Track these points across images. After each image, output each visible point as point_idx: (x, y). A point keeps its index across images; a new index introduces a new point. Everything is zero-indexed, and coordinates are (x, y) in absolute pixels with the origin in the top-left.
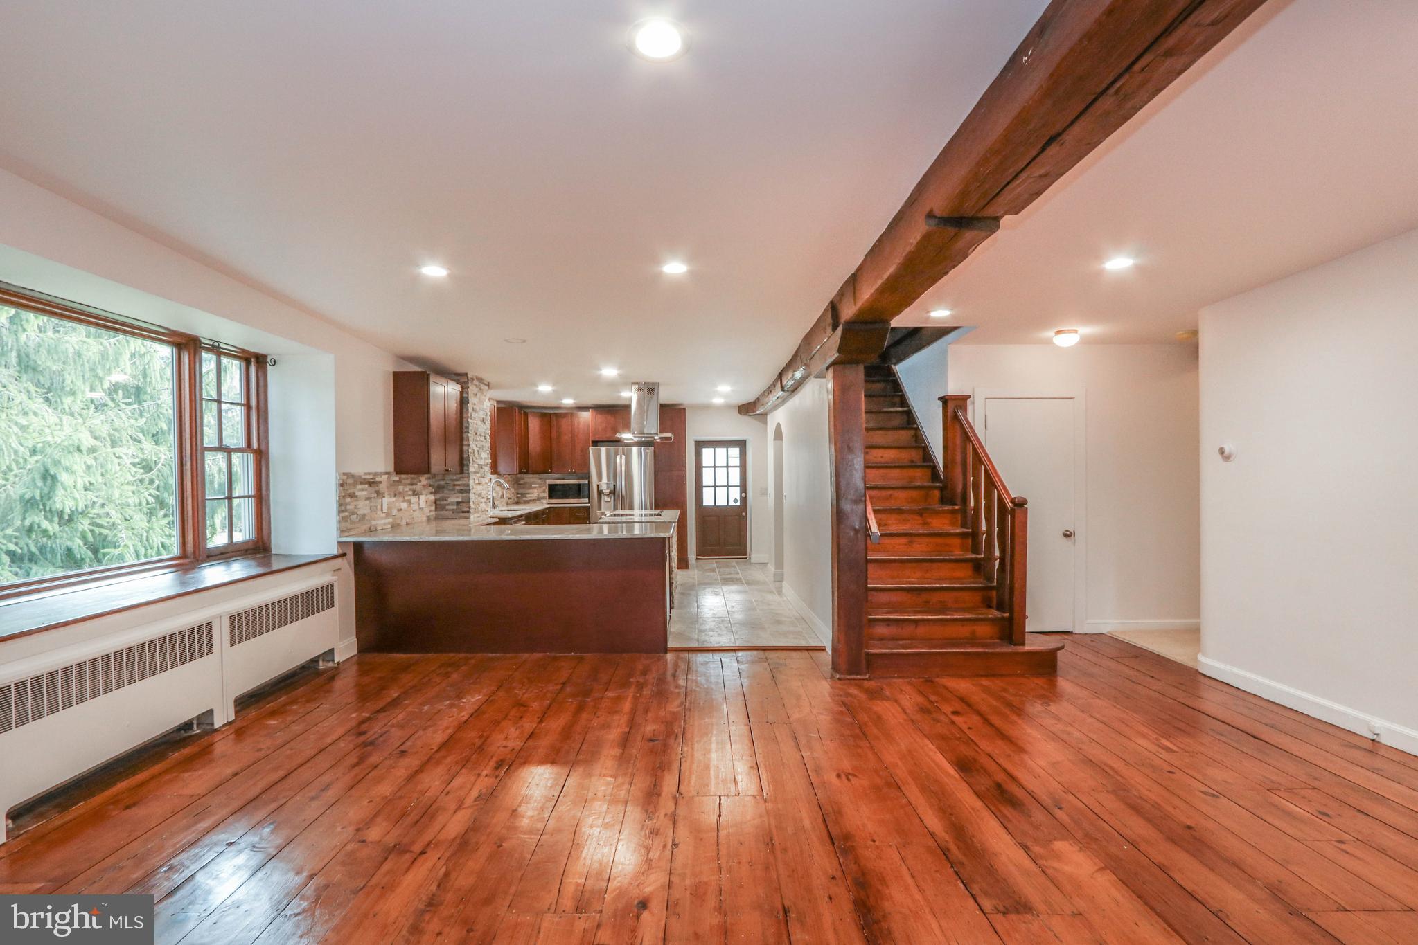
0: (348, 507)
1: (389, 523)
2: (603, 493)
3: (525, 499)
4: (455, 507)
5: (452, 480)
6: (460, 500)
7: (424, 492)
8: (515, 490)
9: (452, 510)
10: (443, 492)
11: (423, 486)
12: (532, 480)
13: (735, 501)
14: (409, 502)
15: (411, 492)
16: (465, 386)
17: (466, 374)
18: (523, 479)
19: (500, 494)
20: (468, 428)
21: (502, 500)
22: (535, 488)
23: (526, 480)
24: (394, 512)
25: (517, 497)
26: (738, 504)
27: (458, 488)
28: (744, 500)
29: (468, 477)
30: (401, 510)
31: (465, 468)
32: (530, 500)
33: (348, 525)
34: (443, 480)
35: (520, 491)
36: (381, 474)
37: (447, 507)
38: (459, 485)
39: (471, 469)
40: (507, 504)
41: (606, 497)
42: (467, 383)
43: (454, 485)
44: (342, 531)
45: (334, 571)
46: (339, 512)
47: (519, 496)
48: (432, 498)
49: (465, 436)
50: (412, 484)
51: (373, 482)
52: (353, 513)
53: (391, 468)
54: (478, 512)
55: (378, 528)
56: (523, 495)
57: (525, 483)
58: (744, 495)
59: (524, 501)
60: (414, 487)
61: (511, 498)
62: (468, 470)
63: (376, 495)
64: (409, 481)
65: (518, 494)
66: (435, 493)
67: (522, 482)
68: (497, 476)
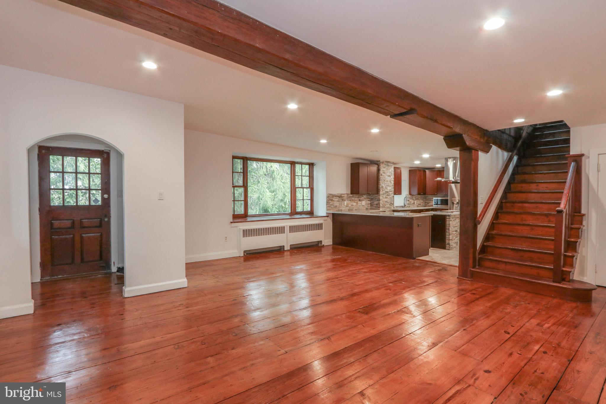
0: (330, 203)
1: (347, 209)
2: (454, 203)
4: (376, 206)
5: (376, 196)
6: (377, 203)
7: (365, 200)
9: (375, 206)
10: (373, 200)
11: (365, 198)
14: (357, 203)
15: (358, 200)
16: (379, 165)
17: (380, 161)
20: (380, 179)
21: (414, 205)
23: (429, 197)
24: (350, 206)
27: (377, 199)
29: (380, 195)
30: (353, 205)
31: (379, 192)
33: (330, 208)
34: (373, 196)
36: (344, 194)
37: (374, 205)
38: (377, 198)
39: (381, 193)
41: (456, 205)
42: (380, 164)
43: (376, 198)
44: (327, 210)
45: (324, 220)
46: (327, 205)
47: (426, 203)
48: (369, 202)
49: (379, 181)
50: (358, 198)
51: (340, 197)
52: (332, 205)
53: (349, 192)
54: (385, 208)
55: (342, 210)
56: (428, 203)
60: (360, 198)
61: (420, 204)
62: (380, 193)
63: (341, 200)
64: (358, 196)
65: (425, 203)
66: (370, 201)
67: (427, 198)
68: (411, 196)
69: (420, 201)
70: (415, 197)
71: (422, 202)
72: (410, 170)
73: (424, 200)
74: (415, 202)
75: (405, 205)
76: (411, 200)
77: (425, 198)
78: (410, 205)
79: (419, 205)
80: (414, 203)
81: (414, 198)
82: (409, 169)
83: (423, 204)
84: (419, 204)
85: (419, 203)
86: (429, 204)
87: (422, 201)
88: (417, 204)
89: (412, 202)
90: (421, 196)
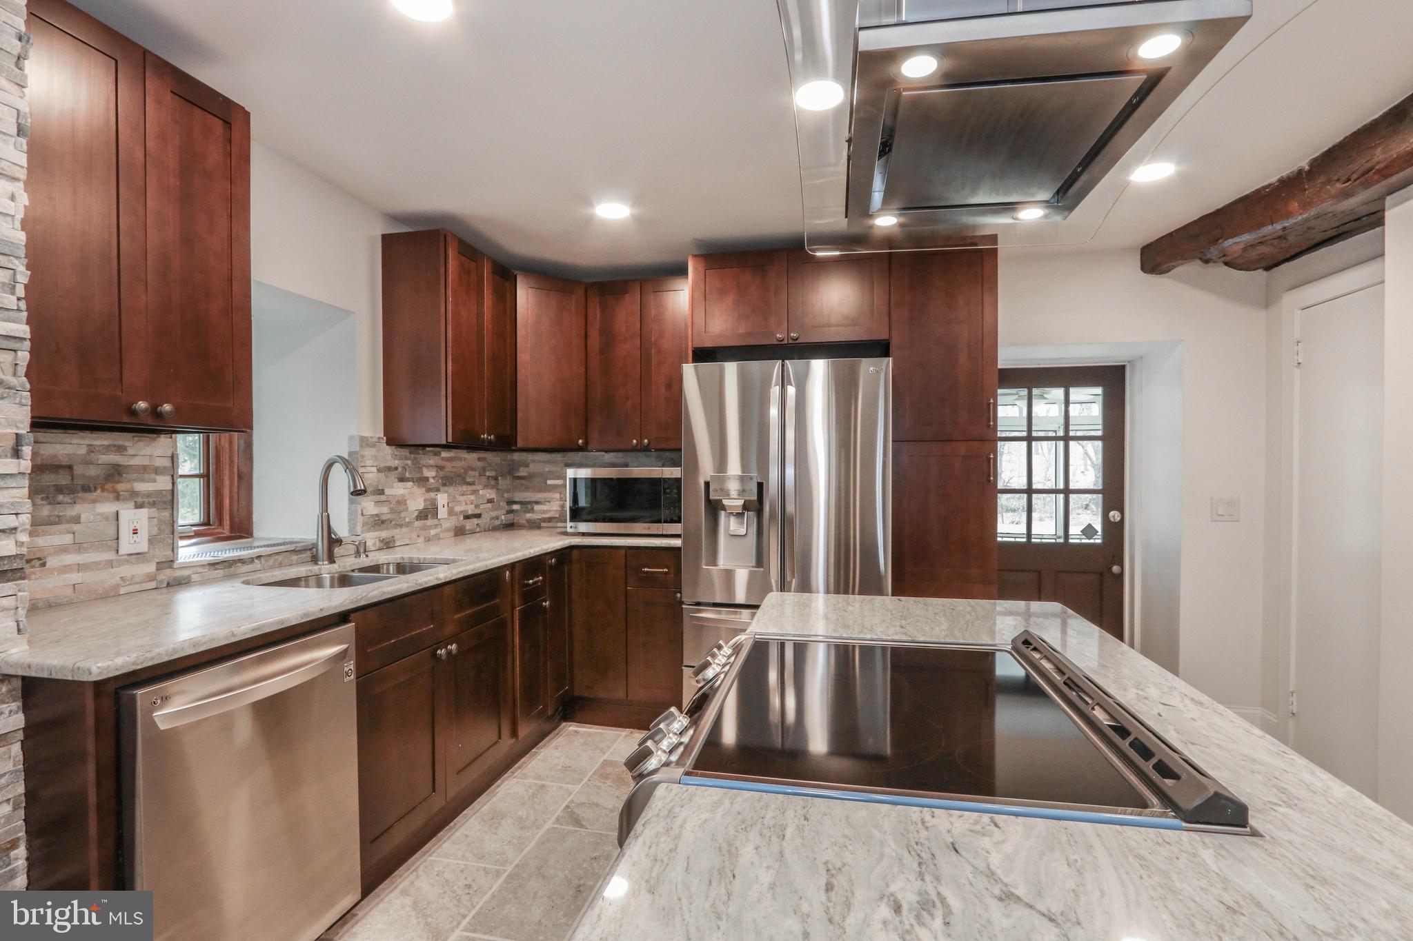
2: (724, 508)
3: (529, 516)
8: (500, 491)
13: (1089, 531)
18: (527, 466)
21: (429, 522)
22: (554, 487)
23: (533, 468)
25: (510, 512)
26: (1097, 539)
28: (1114, 531)
32: (544, 520)
35: (518, 496)
40: (460, 532)
41: (733, 520)
47: (515, 507)
56: (527, 505)
57: (530, 477)
58: (1114, 515)
59: (529, 521)
61: (478, 516)
65: (511, 502)
67: (523, 472)
68: (404, 452)
69: (475, 492)
70: (439, 468)
71: (490, 501)
72: (387, 239)
73: (504, 483)
74: (442, 499)
75: (333, 542)
76: (399, 490)
77: (510, 470)
78: (396, 533)
79: (470, 525)
80: (428, 513)
81: (430, 473)
82: (379, 229)
83: (494, 514)
84: (467, 517)
85: (471, 510)
86: (532, 510)
87: (490, 494)
88: (451, 513)
89: (417, 502)
90: (479, 459)
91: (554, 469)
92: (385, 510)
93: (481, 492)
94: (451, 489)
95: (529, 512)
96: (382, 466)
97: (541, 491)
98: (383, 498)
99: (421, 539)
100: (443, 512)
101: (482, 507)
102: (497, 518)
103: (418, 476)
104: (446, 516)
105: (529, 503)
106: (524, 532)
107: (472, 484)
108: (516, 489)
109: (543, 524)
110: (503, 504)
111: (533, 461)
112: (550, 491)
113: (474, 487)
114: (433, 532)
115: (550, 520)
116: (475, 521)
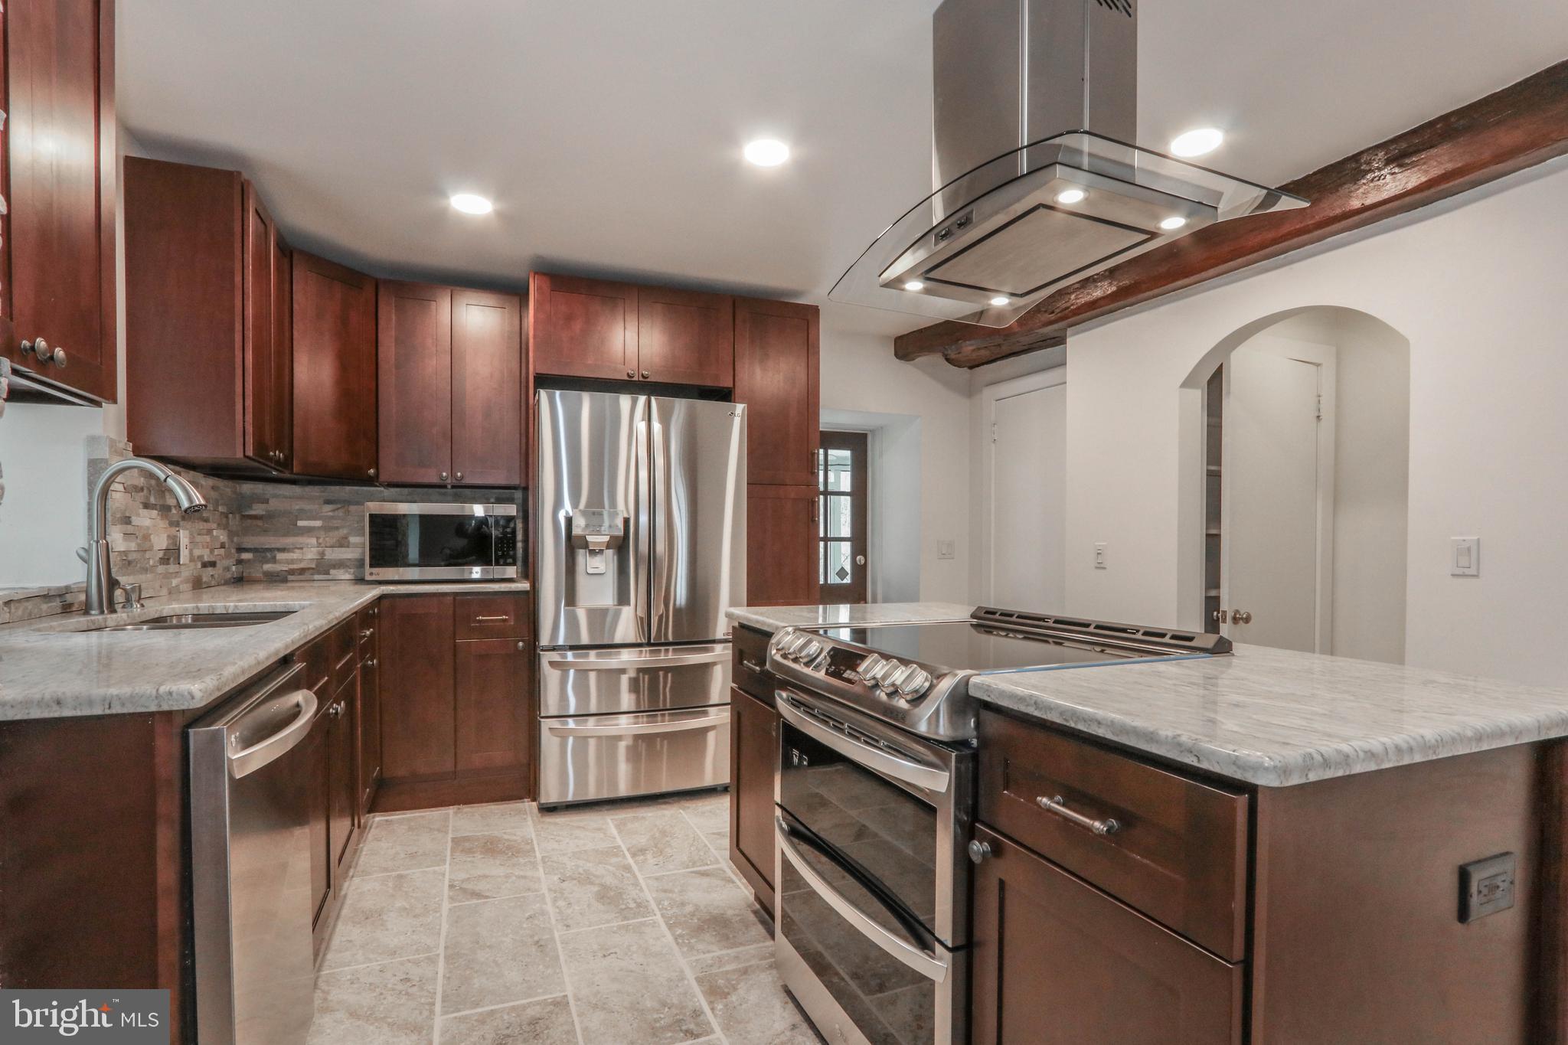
2: (585, 545)
3: (267, 567)
8: (231, 534)
12: (297, 506)
13: (842, 573)
18: (267, 501)
19: (160, 542)
21: (172, 568)
22: (309, 531)
23: (274, 504)
25: (239, 562)
26: (848, 580)
28: (860, 573)
32: (292, 572)
35: (251, 541)
40: (198, 584)
41: (594, 557)
47: (246, 556)
56: (264, 554)
57: (270, 516)
58: (860, 559)
59: (268, 574)
61: (213, 564)
65: (240, 550)
67: (258, 510)
69: (209, 532)
71: (223, 546)
73: (234, 521)
74: (184, 537)
76: (146, 520)
77: (241, 507)
78: (143, 579)
79: (207, 574)
80: (171, 554)
82: (123, 149)
83: (227, 562)
84: (205, 565)
85: (207, 555)
86: (274, 560)
87: (222, 536)
88: (192, 560)
89: (160, 539)
90: (213, 488)
91: (307, 506)
92: (133, 546)
93: (215, 533)
94: (189, 524)
95: (267, 562)
96: (129, 483)
97: (286, 534)
98: (129, 529)
99: (164, 592)
100: (184, 556)
101: (216, 552)
102: (227, 569)
103: (161, 503)
104: (187, 562)
105: (270, 550)
106: (261, 587)
107: (206, 520)
108: (246, 531)
109: (290, 578)
110: (233, 551)
111: (275, 496)
112: (302, 534)
113: (206, 526)
114: (174, 582)
115: (302, 571)
116: (210, 570)
